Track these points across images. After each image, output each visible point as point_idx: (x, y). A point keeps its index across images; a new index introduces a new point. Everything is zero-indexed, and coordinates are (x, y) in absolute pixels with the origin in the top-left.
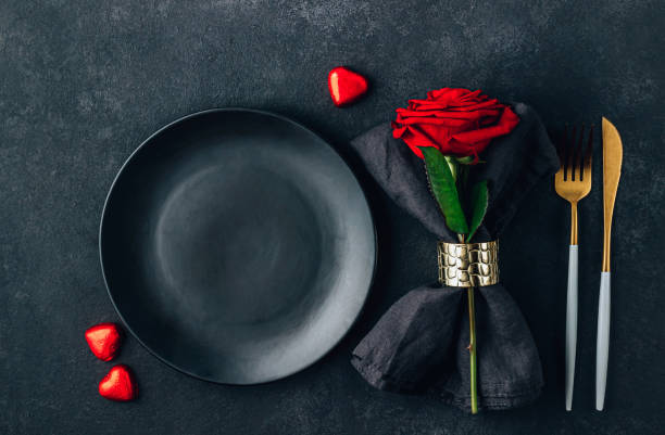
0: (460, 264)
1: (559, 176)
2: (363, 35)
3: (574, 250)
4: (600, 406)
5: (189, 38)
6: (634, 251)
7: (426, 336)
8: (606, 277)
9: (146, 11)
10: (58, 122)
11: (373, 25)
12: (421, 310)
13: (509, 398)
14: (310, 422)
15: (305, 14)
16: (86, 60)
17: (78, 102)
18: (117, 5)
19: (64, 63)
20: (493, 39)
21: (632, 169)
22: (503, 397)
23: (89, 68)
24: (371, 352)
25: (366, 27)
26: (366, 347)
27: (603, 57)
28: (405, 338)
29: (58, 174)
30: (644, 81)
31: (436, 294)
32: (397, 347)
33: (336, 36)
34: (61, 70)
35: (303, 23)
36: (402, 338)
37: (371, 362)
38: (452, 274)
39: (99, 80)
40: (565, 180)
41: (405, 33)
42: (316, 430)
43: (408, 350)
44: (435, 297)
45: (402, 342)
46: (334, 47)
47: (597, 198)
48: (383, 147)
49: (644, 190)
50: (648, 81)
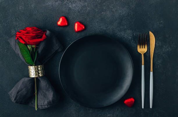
1: (138, 47)
2: (86, 11)
3: (143, 66)
4: (151, 107)
5: (40, 14)
6: (159, 66)
7: (24, 90)
8: (151, 73)
9: (28, 7)
10: (6, 37)
11: (88, 9)
13: (47, 105)
14: (76, 114)
15: (70, 6)
16: (13, 21)
17: (11, 32)
18: (21, 5)
19: (7, 21)
20: (120, 11)
21: (158, 45)
22: (45, 105)
23: (14, 22)
25: (87, 9)
27: (149, 15)
29: (7, 51)
30: (160, 21)
33: (79, 12)
34: (6, 23)
35: (70, 9)
39: (16, 25)
40: (140, 48)
41: (97, 10)
42: (77, 116)
46: (78, 15)
47: (149, 53)
49: (161, 50)
50: (161, 21)
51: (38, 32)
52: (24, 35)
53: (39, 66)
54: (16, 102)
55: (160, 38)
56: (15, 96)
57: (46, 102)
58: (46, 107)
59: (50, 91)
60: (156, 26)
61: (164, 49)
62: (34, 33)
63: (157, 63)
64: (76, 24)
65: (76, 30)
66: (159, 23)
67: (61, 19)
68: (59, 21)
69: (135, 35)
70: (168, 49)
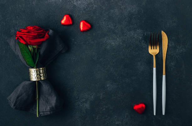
1: (150, 48)
2: (92, 9)
3: (154, 69)
4: (164, 114)
5: (42, 11)
6: (172, 69)
8: (164, 77)
9: (29, 4)
10: (5, 37)
11: (95, 6)
12: (23, 87)
14: (81, 121)
15: (75, 3)
16: (12, 19)
17: (10, 31)
19: (6, 20)
20: (129, 9)
21: (170, 45)
22: (48, 111)
23: (13, 21)
25: (93, 7)
27: (161, 13)
29: (6, 52)
30: (173, 20)
33: (85, 10)
34: (5, 22)
35: (75, 6)
36: (18, 94)
39: (16, 24)
41: (104, 8)
46: (84, 13)
47: (161, 54)
48: (14, 42)
49: (174, 51)
51: (40, 31)
52: (24, 34)
53: (41, 69)
54: (16, 108)
55: (173, 38)
56: (15, 101)
57: (48, 108)
58: (49, 113)
59: (53, 96)
60: (169, 25)
61: (178, 50)
62: (36, 32)
63: (170, 65)
64: (82, 23)
65: (82, 29)
66: (172, 22)
67: (65, 18)
68: (62, 19)
69: (145, 35)
70: (181, 50)
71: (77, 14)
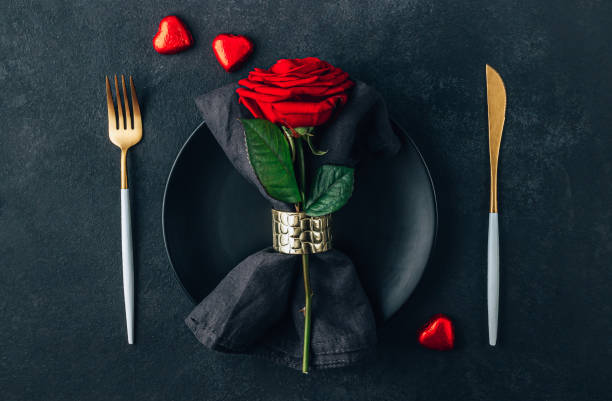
0: (292, 232)
7: (261, 299)
12: (257, 274)
13: (346, 352)
22: (340, 353)
24: (206, 316)
26: (202, 310)
28: (240, 301)
30: (535, 38)
31: (271, 259)
32: (232, 309)
36: (237, 301)
37: (206, 325)
38: (285, 242)
43: (243, 314)
44: (270, 261)
45: (237, 305)
48: (225, 109)
49: (538, 143)
50: (540, 39)
55: (534, 98)
57: (343, 343)
60: (520, 54)
61: (549, 138)
63: (524, 189)
65: (225, 62)
66: (532, 44)
67: (165, 27)
68: (157, 34)
69: (441, 85)
70: (562, 140)
71: (215, 15)
